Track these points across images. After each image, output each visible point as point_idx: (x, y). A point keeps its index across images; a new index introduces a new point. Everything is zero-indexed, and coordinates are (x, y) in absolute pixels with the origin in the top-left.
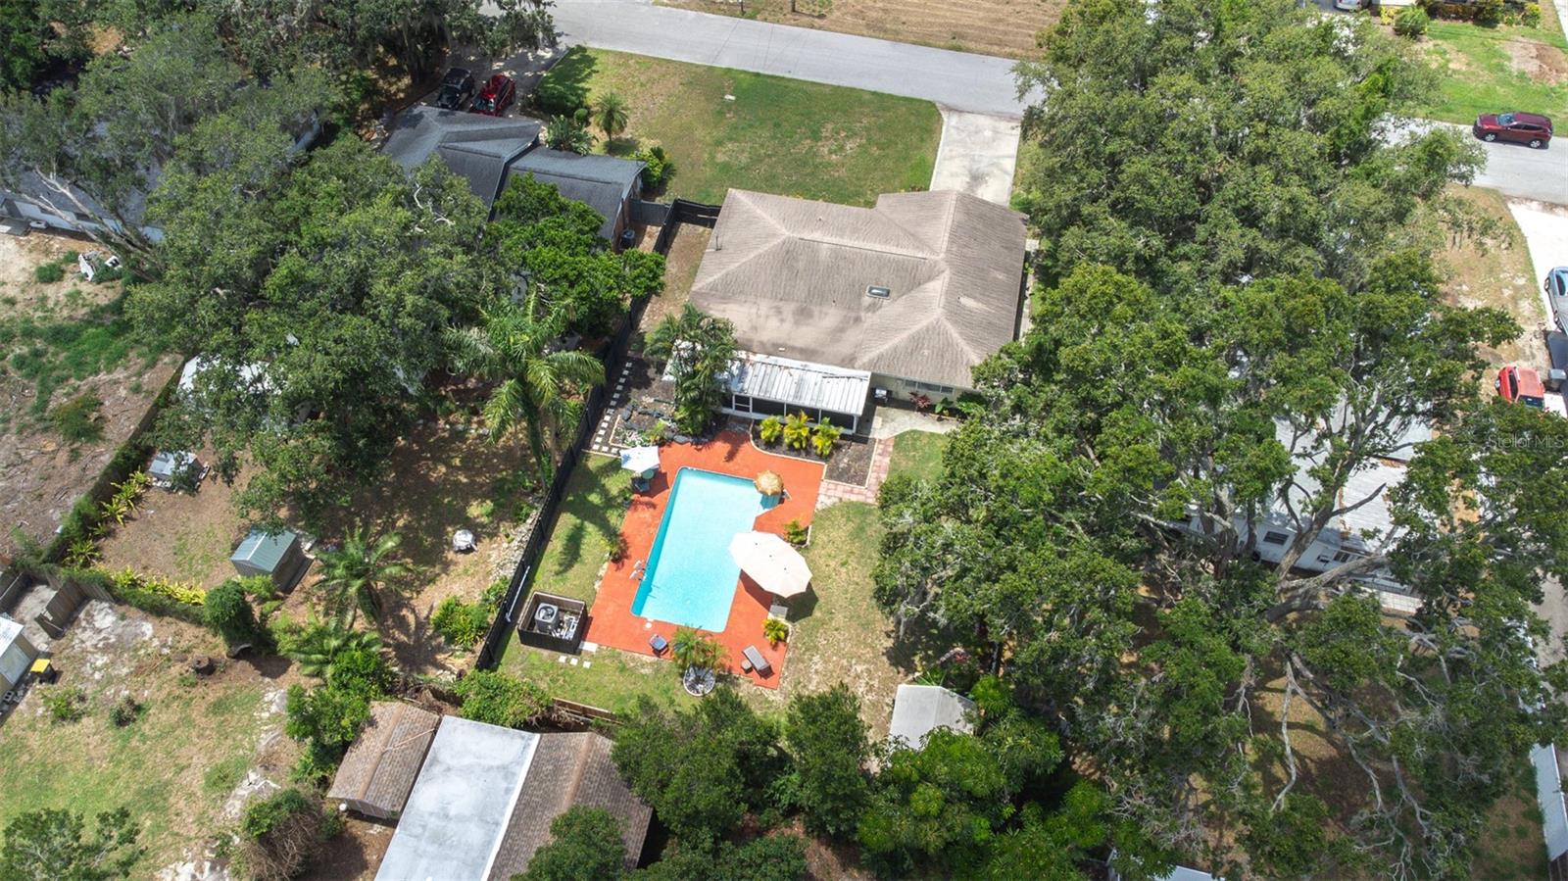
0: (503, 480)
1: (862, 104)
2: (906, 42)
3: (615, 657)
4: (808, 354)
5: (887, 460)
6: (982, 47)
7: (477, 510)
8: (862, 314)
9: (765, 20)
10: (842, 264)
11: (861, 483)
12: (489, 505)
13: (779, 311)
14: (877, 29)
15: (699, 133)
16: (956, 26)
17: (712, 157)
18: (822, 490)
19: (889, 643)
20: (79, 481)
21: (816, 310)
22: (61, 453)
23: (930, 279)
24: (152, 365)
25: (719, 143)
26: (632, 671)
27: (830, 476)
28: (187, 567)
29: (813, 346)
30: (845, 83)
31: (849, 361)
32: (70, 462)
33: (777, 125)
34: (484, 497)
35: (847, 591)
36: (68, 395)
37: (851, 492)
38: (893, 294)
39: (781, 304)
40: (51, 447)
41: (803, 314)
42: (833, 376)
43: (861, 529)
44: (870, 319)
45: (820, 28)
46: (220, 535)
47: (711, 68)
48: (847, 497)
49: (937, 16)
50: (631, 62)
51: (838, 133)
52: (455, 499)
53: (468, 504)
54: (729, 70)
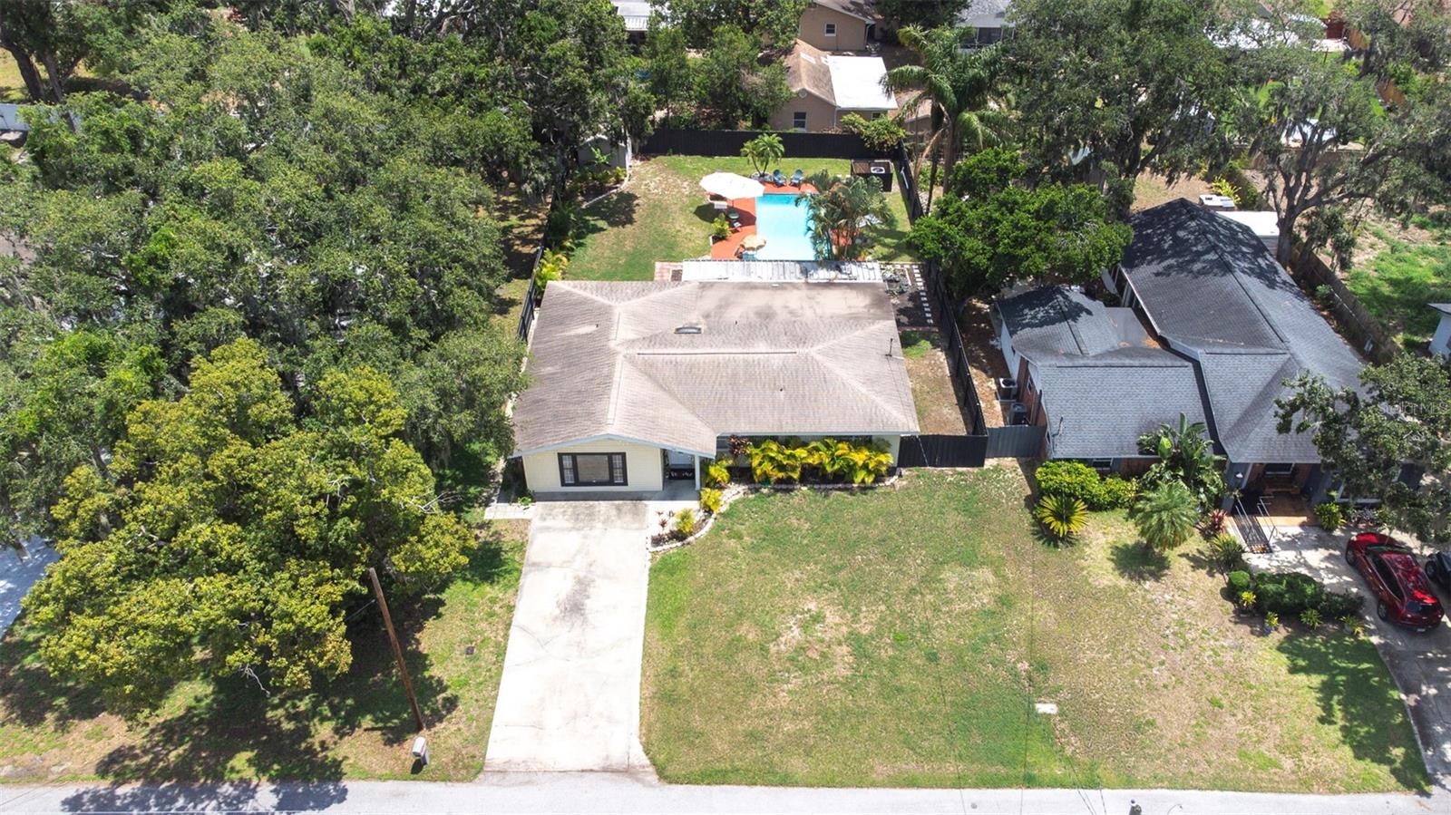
4: (748, 286)
21: (753, 317)
23: (633, 340)
29: (745, 292)
39: (793, 318)
41: (766, 314)
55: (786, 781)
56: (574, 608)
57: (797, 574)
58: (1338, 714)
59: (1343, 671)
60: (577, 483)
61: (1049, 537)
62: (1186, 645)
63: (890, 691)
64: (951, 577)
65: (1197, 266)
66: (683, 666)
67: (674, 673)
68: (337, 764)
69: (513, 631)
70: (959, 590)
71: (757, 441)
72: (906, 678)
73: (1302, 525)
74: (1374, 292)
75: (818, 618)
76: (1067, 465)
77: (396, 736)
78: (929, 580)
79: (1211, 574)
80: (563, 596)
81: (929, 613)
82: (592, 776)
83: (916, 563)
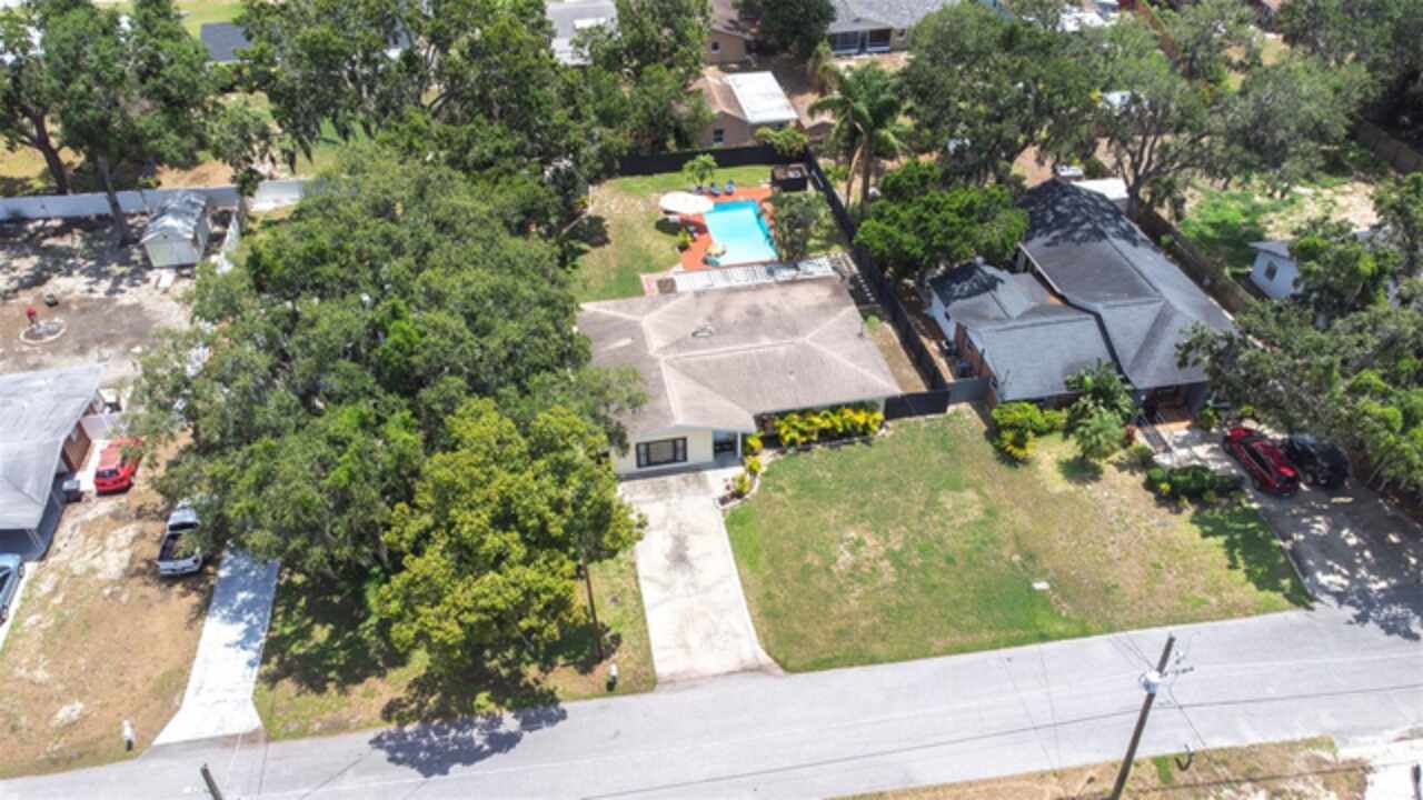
4: (734, 290)
21: (747, 316)
29: (733, 295)
33: (950, 560)
39: (778, 313)
41: (754, 312)
51: (873, 569)
55: (874, 661)
56: (679, 558)
57: (834, 512)
58: (1241, 562)
59: (1238, 531)
60: (649, 464)
61: (1010, 460)
62: (1127, 528)
63: (928, 589)
64: (947, 500)
65: (1078, 235)
66: (775, 590)
67: (769, 596)
68: (552, 693)
69: (642, 582)
70: (956, 508)
71: (782, 415)
72: (936, 578)
73: (1188, 428)
74: (1201, 235)
75: (860, 543)
76: (1016, 406)
77: (586, 668)
78: (932, 504)
79: (1132, 473)
80: (668, 550)
81: (939, 529)
82: (735, 677)
83: (918, 492)
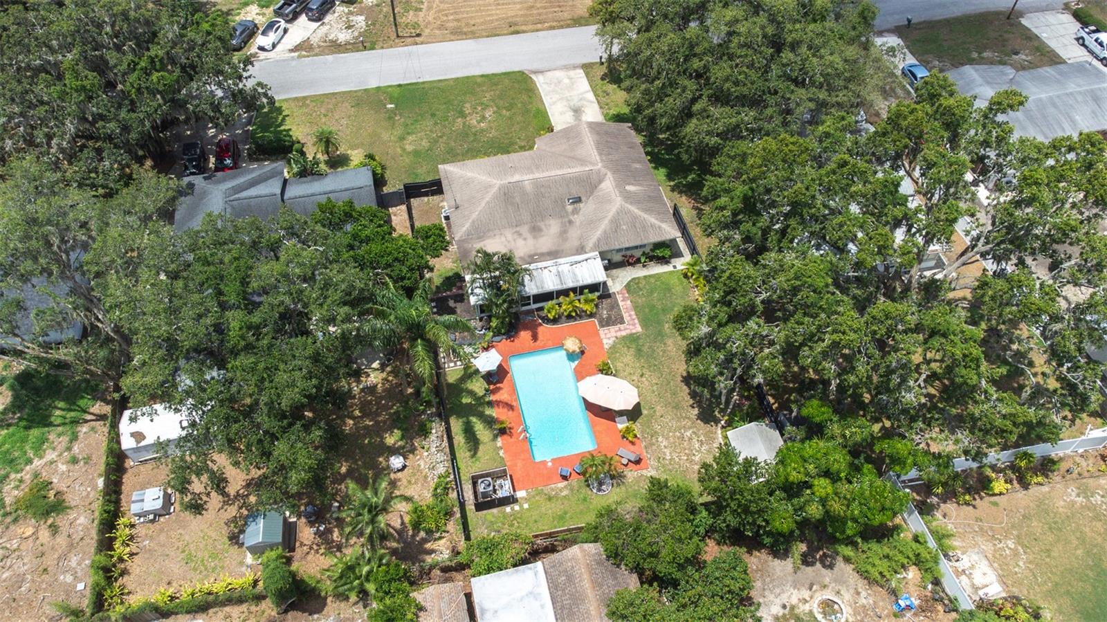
0: (397, 413)
1: (479, 85)
2: (483, 37)
3: (540, 493)
4: (554, 254)
5: (629, 302)
6: (530, 27)
7: (392, 439)
8: (571, 217)
9: (382, 48)
10: (542, 190)
11: (622, 322)
12: (397, 433)
13: (520, 235)
14: (459, 33)
15: (385, 136)
16: (507, 18)
17: (404, 150)
18: (602, 336)
19: (696, 411)
20: (71, 546)
21: (542, 225)
22: (41, 533)
23: (600, 182)
24: (75, 438)
25: (402, 139)
26: (556, 496)
27: (602, 326)
28: (202, 568)
29: (554, 248)
30: (460, 74)
31: (581, 250)
32: (54, 535)
33: (433, 115)
34: (390, 429)
35: (654, 392)
36: (17, 487)
37: (620, 330)
38: (583, 199)
39: (518, 229)
40: (29, 531)
41: (536, 230)
42: (576, 263)
43: (639, 351)
44: (577, 219)
45: (422, 43)
46: (214, 535)
47: (365, 90)
48: (619, 334)
49: (492, 15)
50: (308, 102)
51: (476, 108)
52: (371, 438)
53: (382, 438)
54: (378, 88)
56: (577, 111)
66: (527, 100)
67: (529, 97)
70: (421, 140)
72: (443, 107)
75: (479, 121)
81: (434, 130)
82: (546, 70)
